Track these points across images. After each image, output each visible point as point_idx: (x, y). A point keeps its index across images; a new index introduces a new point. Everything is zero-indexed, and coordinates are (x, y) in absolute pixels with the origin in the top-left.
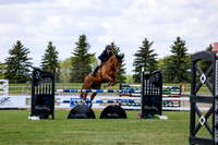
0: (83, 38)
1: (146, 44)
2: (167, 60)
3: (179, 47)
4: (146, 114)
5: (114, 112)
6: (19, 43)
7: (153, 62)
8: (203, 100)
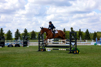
0: (2, 29)
5: (17, 45)
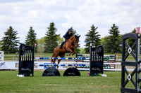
0: (52, 25)
1: (93, 28)
2: (106, 39)
3: (114, 30)
4: (93, 73)
5: (72, 72)
6: (11, 27)
7: (98, 40)
8: (130, 64)
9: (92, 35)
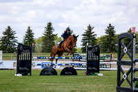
0: (50, 25)
1: (90, 28)
2: (102, 38)
3: (110, 30)
4: (89, 72)
5: (69, 71)
6: (9, 27)
7: (94, 40)
8: (125, 63)
9: (89, 34)
